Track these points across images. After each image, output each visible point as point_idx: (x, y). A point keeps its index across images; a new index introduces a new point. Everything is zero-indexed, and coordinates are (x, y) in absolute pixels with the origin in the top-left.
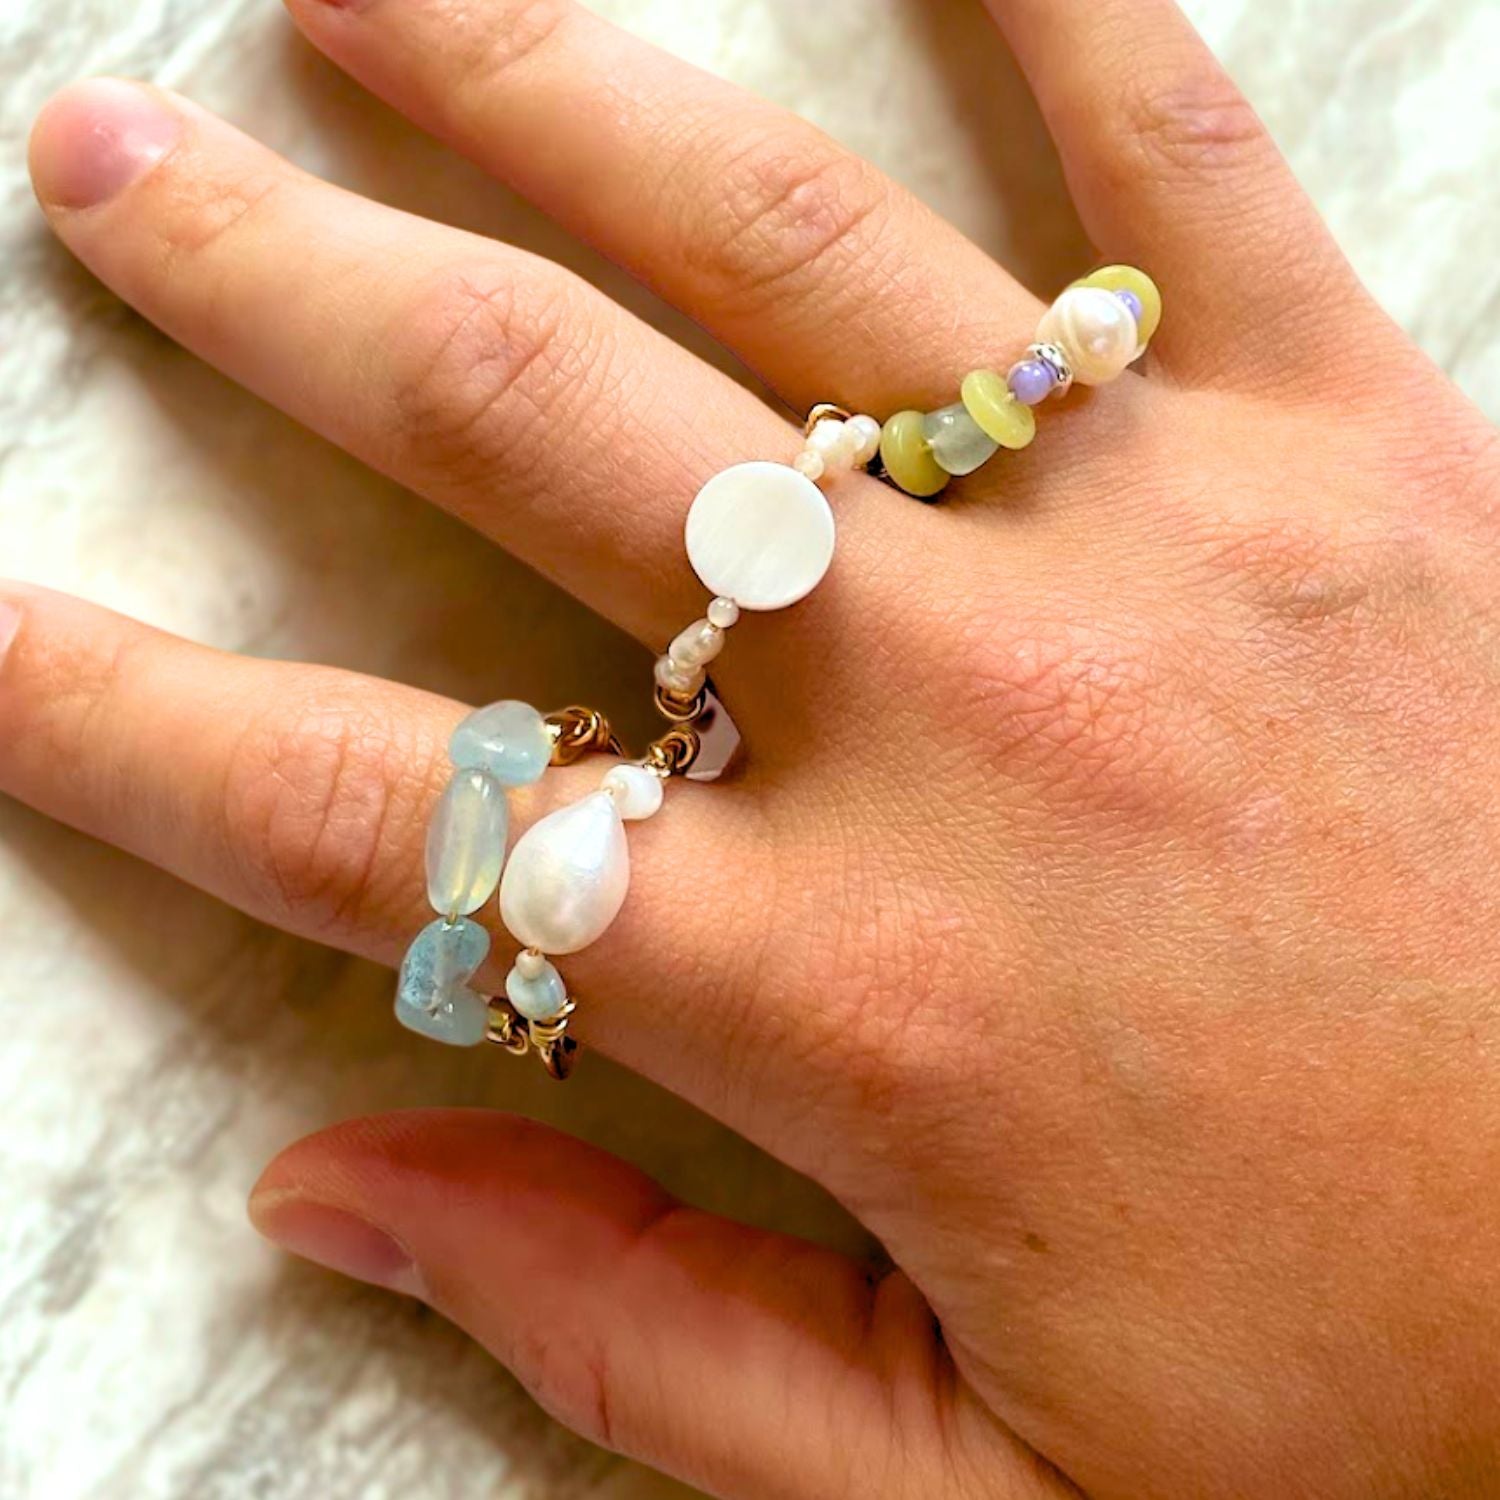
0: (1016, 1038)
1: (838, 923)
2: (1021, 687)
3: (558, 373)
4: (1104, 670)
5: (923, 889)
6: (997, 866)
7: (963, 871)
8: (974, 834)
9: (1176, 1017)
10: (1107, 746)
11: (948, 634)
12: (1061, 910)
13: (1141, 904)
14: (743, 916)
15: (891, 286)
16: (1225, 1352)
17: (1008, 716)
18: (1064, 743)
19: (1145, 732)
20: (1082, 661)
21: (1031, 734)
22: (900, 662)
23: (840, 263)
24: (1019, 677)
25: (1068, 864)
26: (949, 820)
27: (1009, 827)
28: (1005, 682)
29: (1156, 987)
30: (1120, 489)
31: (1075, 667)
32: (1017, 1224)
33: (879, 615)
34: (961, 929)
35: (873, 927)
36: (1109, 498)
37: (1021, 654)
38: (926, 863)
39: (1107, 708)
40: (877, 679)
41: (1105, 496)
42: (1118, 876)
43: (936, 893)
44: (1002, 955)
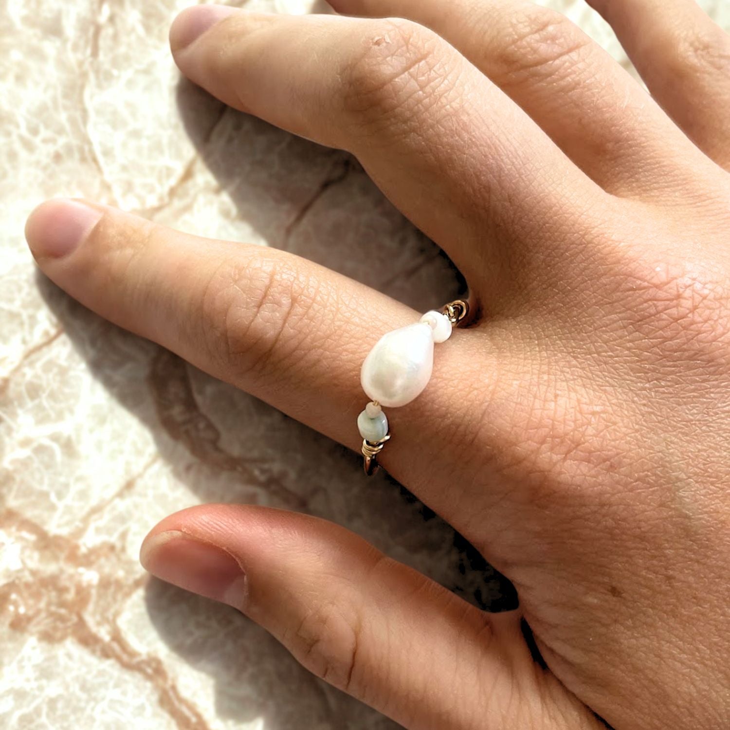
0: (626, 476)
1: (532, 399)
2: (657, 286)
3: (432, 72)
4: (702, 286)
5: (583, 389)
6: (628, 382)
7: (607, 381)
8: (617, 362)
9: (716, 477)
10: (700, 325)
11: (619, 252)
12: (660, 410)
13: (705, 414)
14: (476, 389)
15: (593, 79)
16: (714, 664)
17: (646, 301)
18: (676, 320)
19: (720, 321)
20: (690, 278)
21: (658, 312)
22: (590, 264)
23: (567, 64)
24: (655, 281)
25: (669, 386)
26: (603, 354)
27: (638, 361)
28: (648, 282)
29: (708, 459)
30: (704, 201)
31: (687, 280)
32: (606, 580)
33: (583, 236)
34: (604, 412)
35: (553, 404)
36: (699, 204)
37: (658, 269)
38: (586, 375)
39: (701, 305)
40: (575, 271)
41: (696, 203)
42: (694, 397)
43: (591, 392)
44: (624, 430)
